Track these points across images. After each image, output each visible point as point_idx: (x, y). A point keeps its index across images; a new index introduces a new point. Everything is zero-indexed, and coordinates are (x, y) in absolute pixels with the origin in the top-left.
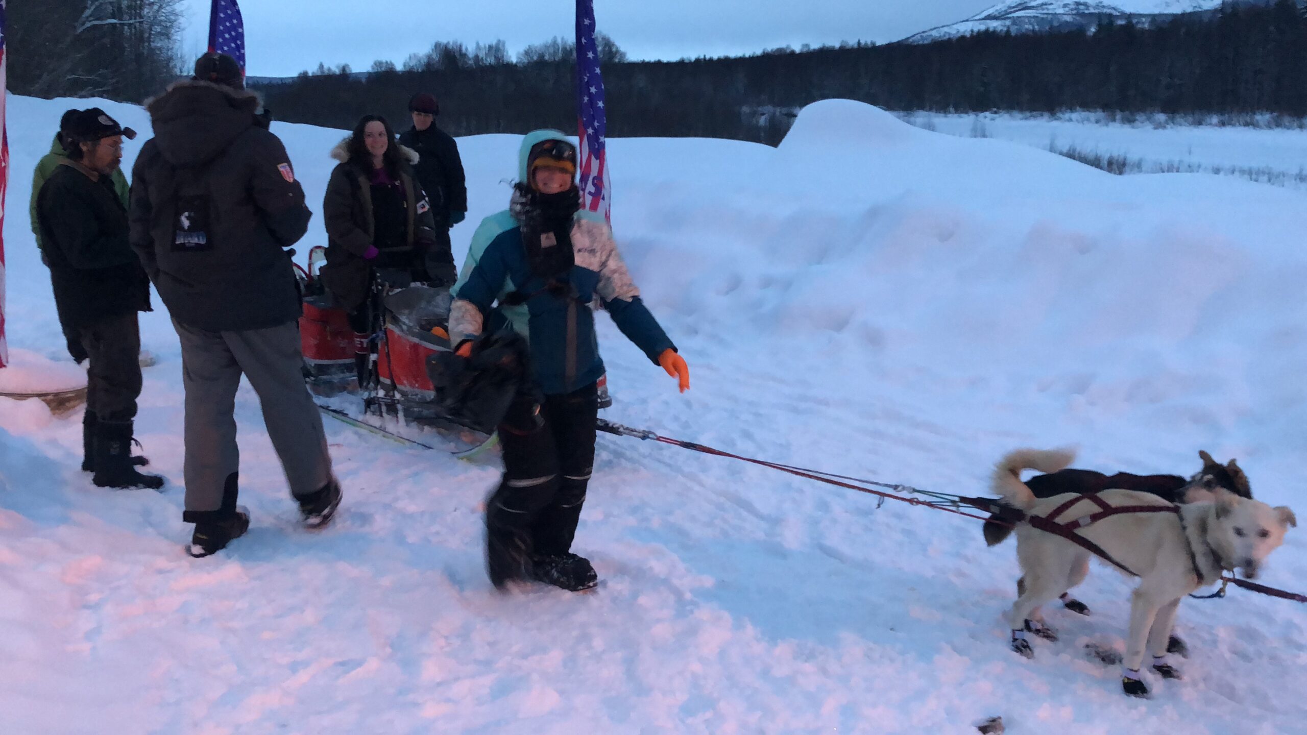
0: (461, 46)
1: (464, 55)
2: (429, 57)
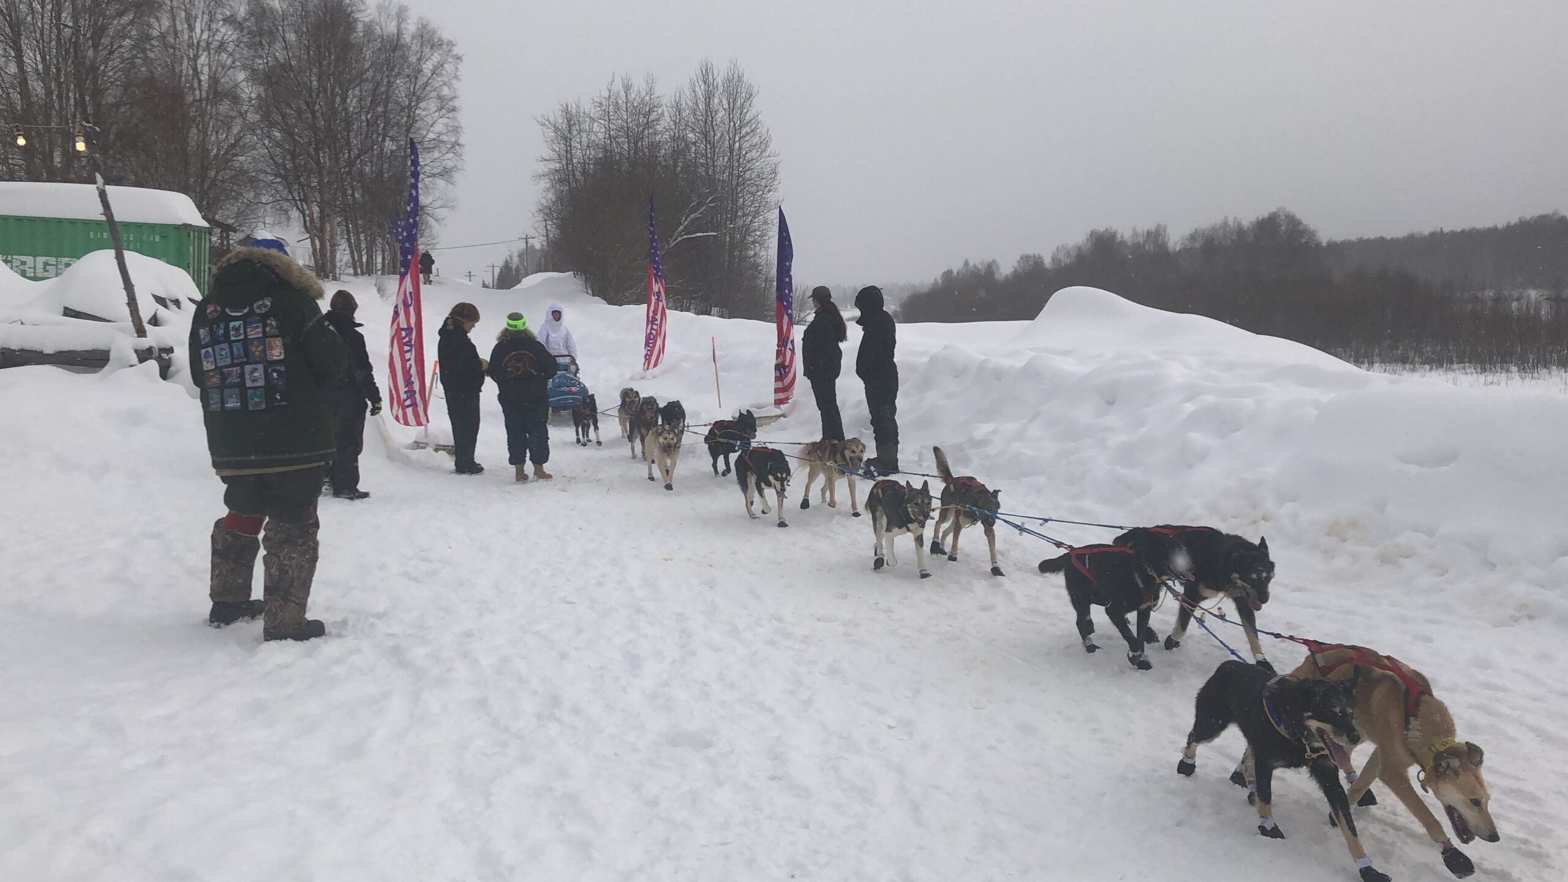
0: (1116, 231)
1: (1119, 242)
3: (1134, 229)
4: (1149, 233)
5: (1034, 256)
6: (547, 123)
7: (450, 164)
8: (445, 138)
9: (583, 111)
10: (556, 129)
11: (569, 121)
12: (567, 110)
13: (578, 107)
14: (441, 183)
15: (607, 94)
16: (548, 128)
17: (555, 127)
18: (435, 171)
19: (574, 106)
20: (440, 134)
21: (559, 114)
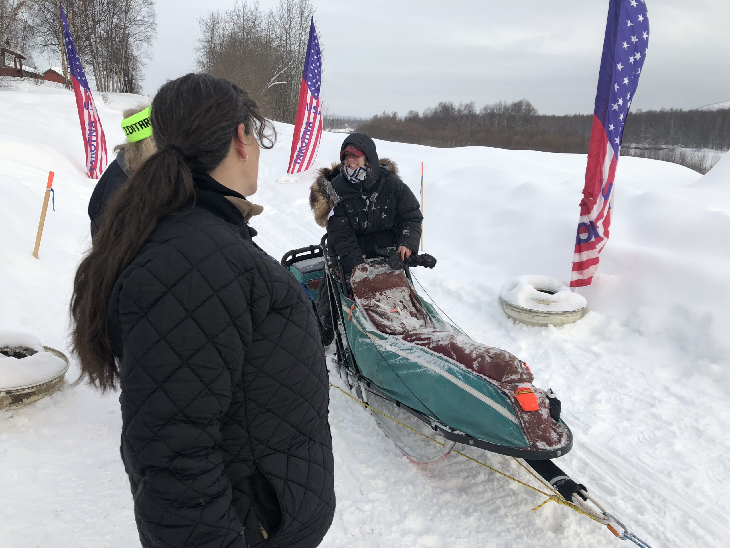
0: (452, 104)
1: (453, 109)
2: (436, 109)
3: (461, 103)
4: (467, 105)
5: (415, 112)
6: (202, 22)
7: (149, 34)
8: (147, 19)
9: (221, 16)
10: (207, 25)
11: (213, 22)
12: (213, 16)
13: (218, 14)
14: (145, 45)
15: (233, 10)
16: (203, 24)
17: (206, 24)
18: (142, 37)
19: (216, 13)
20: (144, 17)
21: (208, 17)
